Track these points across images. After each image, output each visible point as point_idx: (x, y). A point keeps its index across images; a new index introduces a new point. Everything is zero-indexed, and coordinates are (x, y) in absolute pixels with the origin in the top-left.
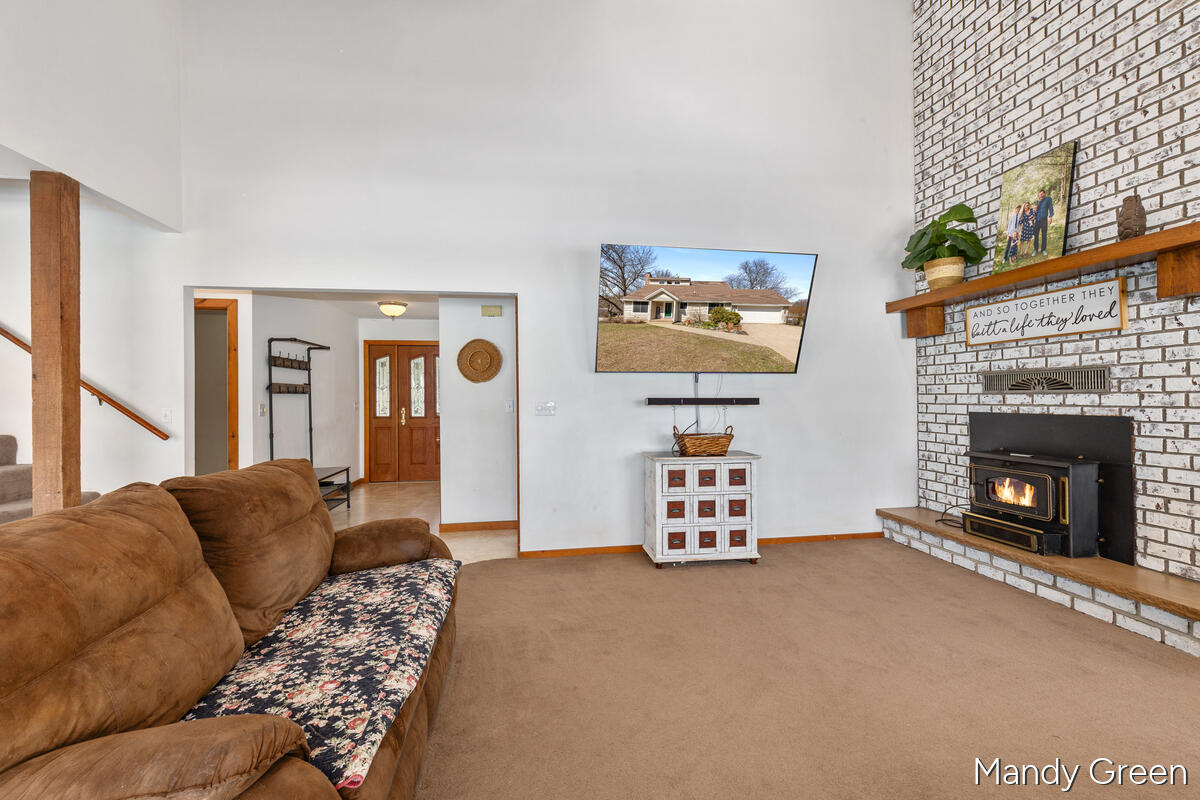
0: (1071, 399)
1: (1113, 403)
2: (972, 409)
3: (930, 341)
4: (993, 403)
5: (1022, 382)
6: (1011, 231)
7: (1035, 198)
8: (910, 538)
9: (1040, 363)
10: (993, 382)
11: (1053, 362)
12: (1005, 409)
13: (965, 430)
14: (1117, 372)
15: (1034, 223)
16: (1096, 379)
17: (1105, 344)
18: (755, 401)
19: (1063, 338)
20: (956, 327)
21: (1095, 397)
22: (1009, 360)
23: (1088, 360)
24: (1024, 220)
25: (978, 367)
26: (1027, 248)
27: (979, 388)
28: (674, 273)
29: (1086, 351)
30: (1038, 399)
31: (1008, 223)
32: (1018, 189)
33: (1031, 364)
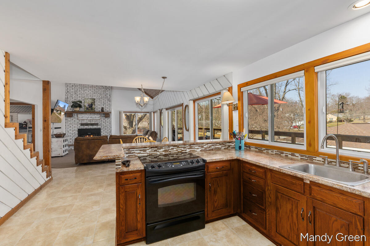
0: (94, 127)
1: (99, 127)
2: (78, 128)
3: (69, 118)
4: (82, 127)
5: (87, 124)
6: (87, 106)
7: (90, 103)
8: (71, 148)
9: (90, 122)
10: (82, 124)
11: (91, 122)
12: (84, 128)
13: (77, 131)
14: (99, 124)
15: (91, 106)
16: (97, 124)
17: (98, 121)
18: (61, 128)
19: (93, 120)
20: (75, 116)
21: (97, 126)
22: (85, 122)
23: (96, 122)
24: (89, 105)
25: (79, 122)
26: (90, 109)
27: (80, 125)
28: (60, 106)
29: (96, 121)
30: (89, 127)
31: (87, 105)
32: (87, 101)
33: (88, 122)
